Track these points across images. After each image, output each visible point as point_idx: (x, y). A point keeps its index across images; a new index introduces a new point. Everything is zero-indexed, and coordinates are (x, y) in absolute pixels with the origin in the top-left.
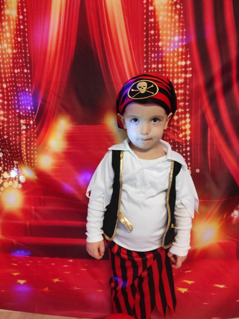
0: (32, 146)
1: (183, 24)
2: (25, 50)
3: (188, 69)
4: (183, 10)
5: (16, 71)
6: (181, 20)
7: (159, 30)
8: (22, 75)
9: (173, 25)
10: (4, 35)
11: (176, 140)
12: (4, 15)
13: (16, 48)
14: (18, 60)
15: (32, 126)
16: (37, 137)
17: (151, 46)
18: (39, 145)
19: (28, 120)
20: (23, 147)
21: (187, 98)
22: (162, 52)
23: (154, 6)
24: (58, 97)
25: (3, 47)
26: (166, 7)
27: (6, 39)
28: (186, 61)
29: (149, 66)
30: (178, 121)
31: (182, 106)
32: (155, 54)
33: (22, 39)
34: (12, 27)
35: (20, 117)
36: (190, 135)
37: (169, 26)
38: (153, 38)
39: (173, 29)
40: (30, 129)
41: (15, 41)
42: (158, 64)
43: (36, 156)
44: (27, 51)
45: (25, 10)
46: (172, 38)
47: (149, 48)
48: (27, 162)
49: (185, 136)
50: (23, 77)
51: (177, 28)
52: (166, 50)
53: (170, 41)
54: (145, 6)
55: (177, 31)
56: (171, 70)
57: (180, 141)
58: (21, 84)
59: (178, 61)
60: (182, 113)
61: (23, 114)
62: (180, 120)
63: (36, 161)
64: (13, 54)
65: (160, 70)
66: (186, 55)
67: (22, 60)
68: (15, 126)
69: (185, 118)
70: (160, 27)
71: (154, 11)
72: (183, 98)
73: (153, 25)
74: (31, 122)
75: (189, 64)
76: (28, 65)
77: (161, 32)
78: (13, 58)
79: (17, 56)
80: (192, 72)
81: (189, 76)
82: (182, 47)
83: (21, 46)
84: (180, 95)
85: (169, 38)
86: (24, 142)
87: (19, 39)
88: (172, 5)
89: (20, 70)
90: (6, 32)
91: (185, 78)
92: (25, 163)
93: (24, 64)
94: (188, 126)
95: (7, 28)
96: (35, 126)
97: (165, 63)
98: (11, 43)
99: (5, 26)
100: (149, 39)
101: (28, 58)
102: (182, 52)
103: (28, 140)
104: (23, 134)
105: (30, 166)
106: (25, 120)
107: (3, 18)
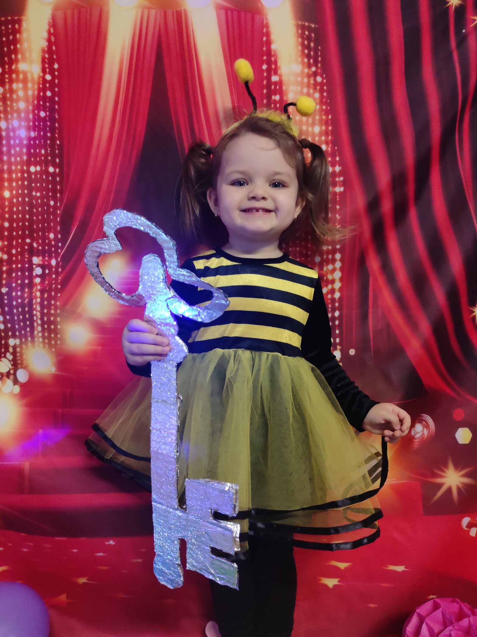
0: (52, 307)
1: (327, 108)
2: (53, 133)
3: (337, 179)
4: (327, 84)
6: (324, 100)
8: (44, 177)
10: (15, 104)
12: (17, 72)
13: (34, 128)
16: (61, 291)
18: (65, 304)
21: (337, 227)
23: (280, 76)
25: (10, 126)
26: (299, 79)
27: (18, 111)
30: (321, 266)
33: (48, 113)
34: (30, 93)
35: (32, 252)
36: (341, 290)
41: (34, 117)
43: (59, 327)
44: (57, 135)
45: (56, 66)
46: (310, 129)
48: (43, 337)
49: (333, 291)
51: (317, 113)
53: (307, 134)
54: (265, 74)
55: (317, 117)
60: (328, 252)
61: (38, 246)
62: (325, 263)
64: (30, 139)
68: (23, 270)
69: (334, 261)
71: (280, 83)
73: (277, 105)
75: (340, 172)
79: (37, 142)
80: (344, 184)
82: (327, 143)
83: (45, 126)
85: (305, 128)
87: (42, 114)
88: (309, 76)
90: (18, 100)
92: (36, 339)
94: (338, 275)
95: (21, 93)
98: (27, 120)
99: (18, 89)
103: (46, 295)
104: (36, 285)
105: (47, 346)
106: (41, 258)
107: (14, 76)
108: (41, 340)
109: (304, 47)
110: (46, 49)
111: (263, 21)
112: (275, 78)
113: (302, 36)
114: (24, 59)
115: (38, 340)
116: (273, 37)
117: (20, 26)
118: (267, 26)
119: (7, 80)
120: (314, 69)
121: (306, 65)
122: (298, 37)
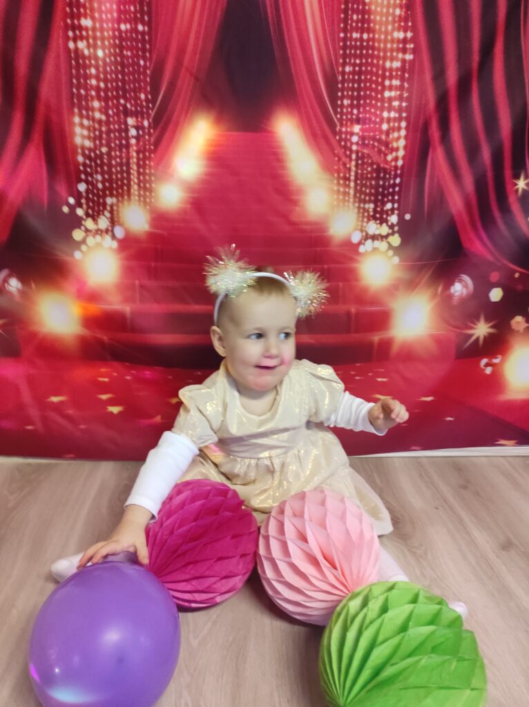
0: (147, 167)
8: (134, 36)
11: (382, 165)
14: (127, 7)
15: (146, 130)
16: (154, 151)
17: (354, 2)
18: (158, 164)
19: (140, 120)
20: (132, 168)
22: (369, 12)
24: (197, 79)
28: (405, 31)
29: (349, 35)
30: (388, 133)
31: (397, 108)
32: (358, 16)
35: (127, 113)
36: (404, 158)
40: (143, 136)
42: (362, 33)
43: (153, 185)
47: (350, 5)
48: (139, 196)
49: (396, 159)
50: (137, 40)
52: (376, 10)
57: (388, 167)
58: (132, 52)
59: (393, 30)
60: (395, 119)
61: (132, 107)
62: (391, 131)
63: (153, 194)
65: (365, 44)
66: (406, 20)
67: (135, 7)
68: (120, 131)
69: (399, 129)
72: (399, 95)
74: (146, 123)
75: (411, 38)
76: (146, 18)
78: (119, 3)
80: (414, 51)
81: (409, 57)
82: (401, 7)
84: (394, 88)
86: (135, 160)
89: (131, 26)
91: (404, 61)
93: (138, 15)
94: (402, 143)
96: (152, 131)
97: (373, 31)
101: (145, 4)
102: (400, 16)
103: (141, 156)
104: (132, 145)
105: (142, 204)
106: (134, 119)
108: (137, 198)
115: (134, 199)
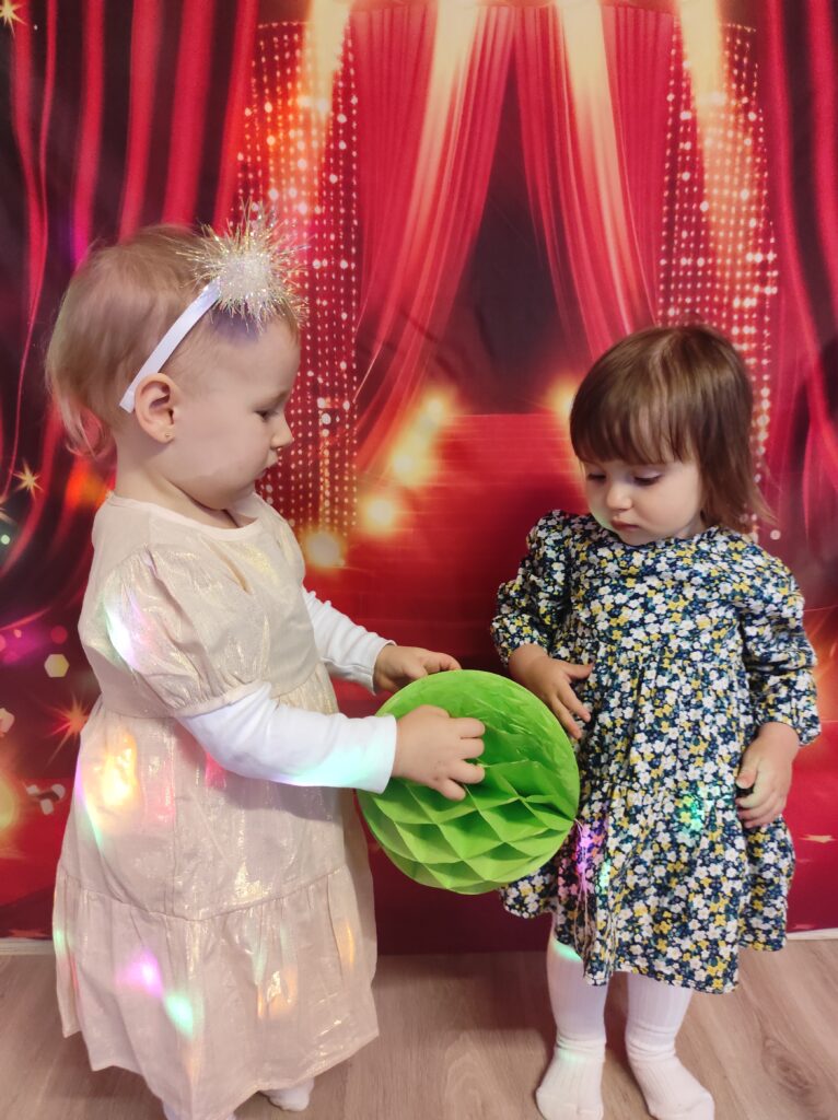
0: (346, 472)
1: (762, 160)
2: (348, 209)
3: (769, 274)
4: (765, 124)
5: (317, 264)
6: (759, 149)
7: (702, 171)
8: (334, 276)
9: (738, 160)
10: (292, 163)
12: (294, 110)
13: (321, 201)
14: (325, 236)
15: (347, 416)
16: (358, 447)
17: (682, 212)
18: (364, 467)
19: (337, 400)
20: (323, 475)
21: (766, 348)
22: (707, 226)
23: (694, 111)
24: (430, 337)
25: (285, 197)
26: (723, 116)
27: (297, 174)
28: (765, 252)
29: (674, 262)
31: (752, 368)
32: (689, 233)
33: (341, 177)
34: (315, 144)
35: (318, 391)
36: (767, 444)
37: (728, 162)
38: (687, 190)
39: (737, 170)
40: (342, 424)
41: (321, 184)
42: (695, 258)
43: (355, 500)
44: (354, 212)
45: (354, 100)
46: (735, 194)
47: (677, 217)
48: (332, 516)
50: (337, 282)
51: (748, 168)
52: (718, 223)
53: (729, 201)
54: (671, 109)
55: (747, 176)
56: (727, 275)
58: (329, 301)
59: (746, 250)
61: (325, 382)
63: (354, 514)
64: (314, 217)
65: (700, 273)
66: (766, 235)
67: (337, 235)
68: (304, 417)
70: (706, 165)
71: (693, 123)
72: (756, 349)
73: (688, 158)
74: (346, 406)
75: (773, 262)
76: (354, 250)
77: (706, 177)
78: (312, 229)
79: (325, 222)
80: (779, 282)
81: (770, 290)
82: (758, 216)
83: (337, 196)
84: (746, 339)
85: (726, 192)
86: (327, 462)
87: (333, 179)
88: (737, 112)
89: (329, 264)
90: (297, 156)
91: (762, 297)
92: (320, 520)
93: (342, 247)
94: (764, 420)
95: (301, 146)
96: (355, 417)
97: (714, 254)
98: (310, 187)
99: (296, 139)
100: (677, 192)
101: (353, 230)
102: (757, 229)
103: (337, 455)
104: (323, 439)
105: (336, 529)
106: (328, 400)
107: (291, 117)
108: (328, 520)
109: (734, 64)
110: (340, 73)
111: (672, 24)
112: (685, 116)
113: (731, 47)
114: (306, 90)
115: (324, 521)
116: (687, 49)
117: (301, 38)
118: (678, 32)
119: (280, 125)
120: (745, 100)
121: (734, 94)
122: (725, 49)
